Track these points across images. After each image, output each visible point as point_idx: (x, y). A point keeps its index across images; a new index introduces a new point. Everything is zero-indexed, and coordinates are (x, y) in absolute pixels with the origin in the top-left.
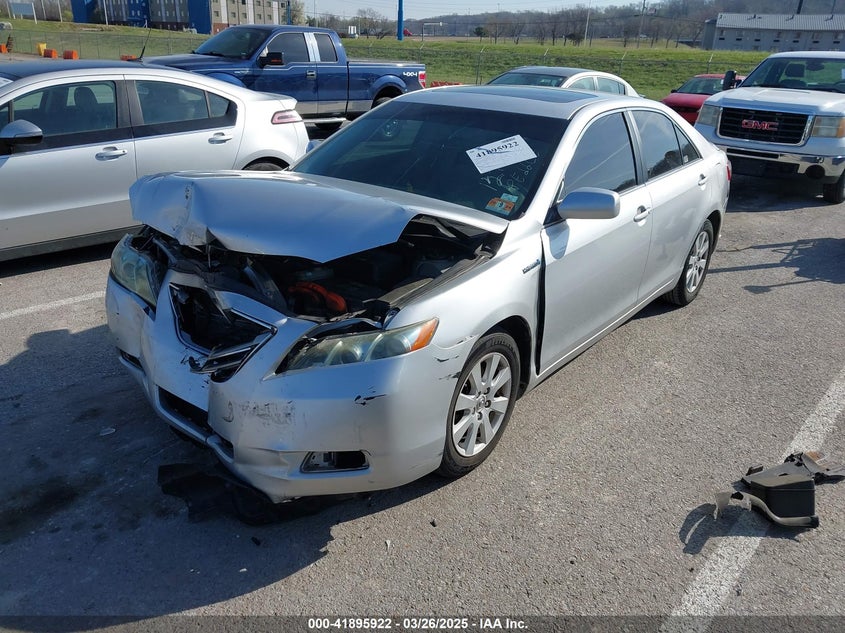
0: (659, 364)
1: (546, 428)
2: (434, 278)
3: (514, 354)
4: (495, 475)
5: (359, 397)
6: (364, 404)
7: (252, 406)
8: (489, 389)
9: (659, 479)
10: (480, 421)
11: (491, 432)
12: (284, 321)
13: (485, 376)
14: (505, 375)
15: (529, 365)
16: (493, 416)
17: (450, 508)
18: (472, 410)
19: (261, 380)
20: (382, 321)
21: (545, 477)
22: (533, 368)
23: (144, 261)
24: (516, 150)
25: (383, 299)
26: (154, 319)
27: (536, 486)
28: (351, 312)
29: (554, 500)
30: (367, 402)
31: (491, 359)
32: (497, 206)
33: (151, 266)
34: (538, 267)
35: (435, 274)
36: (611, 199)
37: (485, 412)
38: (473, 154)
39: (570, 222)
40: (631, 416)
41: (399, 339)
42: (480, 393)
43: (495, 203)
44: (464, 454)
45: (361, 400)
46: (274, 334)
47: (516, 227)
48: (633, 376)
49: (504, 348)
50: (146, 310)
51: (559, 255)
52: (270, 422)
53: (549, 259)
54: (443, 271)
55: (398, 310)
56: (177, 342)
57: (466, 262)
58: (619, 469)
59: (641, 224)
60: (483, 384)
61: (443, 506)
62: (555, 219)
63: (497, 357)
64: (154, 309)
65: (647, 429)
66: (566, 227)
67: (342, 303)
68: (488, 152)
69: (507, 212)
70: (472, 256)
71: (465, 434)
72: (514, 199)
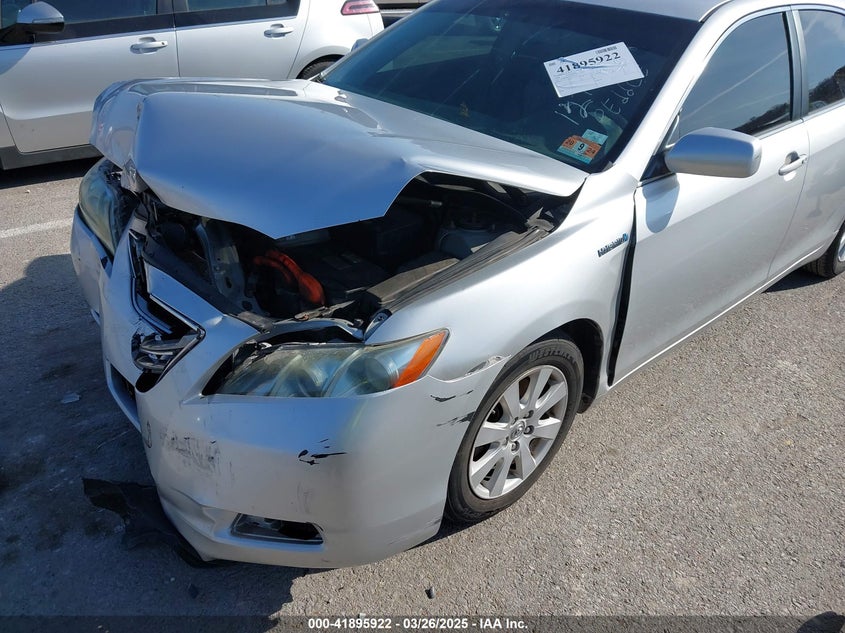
0: (785, 364)
1: (613, 452)
2: (461, 259)
3: (575, 365)
4: (529, 522)
5: (305, 453)
6: (312, 463)
7: (171, 436)
8: (531, 412)
9: (762, 557)
10: (514, 454)
11: (530, 463)
12: (217, 320)
13: (526, 396)
14: (560, 391)
15: (597, 376)
16: (535, 444)
17: (458, 570)
18: (502, 442)
19: (180, 403)
20: (364, 327)
21: (599, 533)
22: (603, 377)
23: (110, 195)
24: (617, 65)
25: (374, 290)
26: (109, 274)
27: (583, 548)
28: (329, 304)
29: (605, 575)
30: (316, 460)
31: (537, 374)
32: (574, 147)
33: (115, 202)
34: (624, 245)
35: (462, 254)
36: (748, 148)
37: (524, 440)
38: (552, 67)
39: (681, 177)
40: (734, 445)
41: (382, 361)
42: (517, 419)
43: (572, 143)
44: (487, 497)
45: (307, 457)
46: (200, 339)
47: (597, 185)
48: (746, 381)
49: (559, 359)
50: (104, 262)
51: (658, 224)
52: (192, 461)
53: (643, 232)
54: (474, 250)
55: (389, 314)
56: (131, 308)
57: (511, 236)
58: (705, 531)
59: (788, 178)
60: (522, 407)
61: (448, 565)
62: (658, 171)
63: (546, 371)
64: (112, 258)
65: (756, 469)
66: (675, 185)
67: (316, 291)
68: (576, 66)
69: (588, 159)
70: (522, 228)
71: (491, 473)
72: (602, 138)
